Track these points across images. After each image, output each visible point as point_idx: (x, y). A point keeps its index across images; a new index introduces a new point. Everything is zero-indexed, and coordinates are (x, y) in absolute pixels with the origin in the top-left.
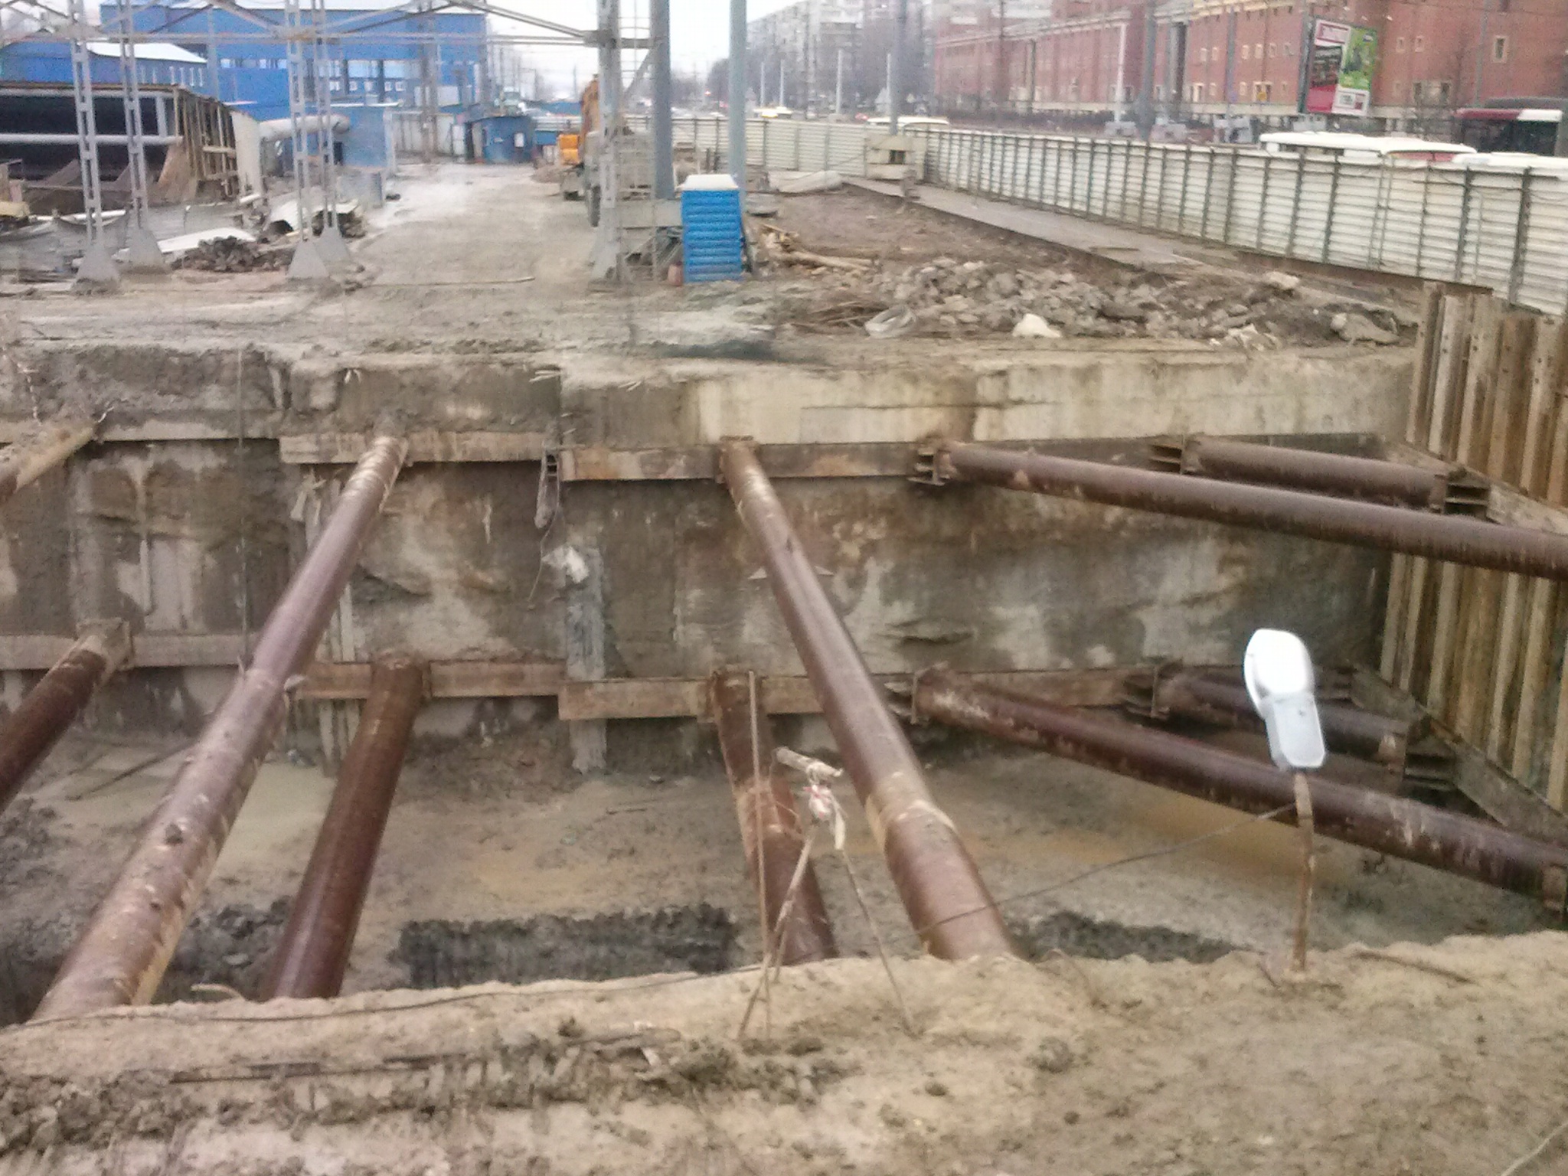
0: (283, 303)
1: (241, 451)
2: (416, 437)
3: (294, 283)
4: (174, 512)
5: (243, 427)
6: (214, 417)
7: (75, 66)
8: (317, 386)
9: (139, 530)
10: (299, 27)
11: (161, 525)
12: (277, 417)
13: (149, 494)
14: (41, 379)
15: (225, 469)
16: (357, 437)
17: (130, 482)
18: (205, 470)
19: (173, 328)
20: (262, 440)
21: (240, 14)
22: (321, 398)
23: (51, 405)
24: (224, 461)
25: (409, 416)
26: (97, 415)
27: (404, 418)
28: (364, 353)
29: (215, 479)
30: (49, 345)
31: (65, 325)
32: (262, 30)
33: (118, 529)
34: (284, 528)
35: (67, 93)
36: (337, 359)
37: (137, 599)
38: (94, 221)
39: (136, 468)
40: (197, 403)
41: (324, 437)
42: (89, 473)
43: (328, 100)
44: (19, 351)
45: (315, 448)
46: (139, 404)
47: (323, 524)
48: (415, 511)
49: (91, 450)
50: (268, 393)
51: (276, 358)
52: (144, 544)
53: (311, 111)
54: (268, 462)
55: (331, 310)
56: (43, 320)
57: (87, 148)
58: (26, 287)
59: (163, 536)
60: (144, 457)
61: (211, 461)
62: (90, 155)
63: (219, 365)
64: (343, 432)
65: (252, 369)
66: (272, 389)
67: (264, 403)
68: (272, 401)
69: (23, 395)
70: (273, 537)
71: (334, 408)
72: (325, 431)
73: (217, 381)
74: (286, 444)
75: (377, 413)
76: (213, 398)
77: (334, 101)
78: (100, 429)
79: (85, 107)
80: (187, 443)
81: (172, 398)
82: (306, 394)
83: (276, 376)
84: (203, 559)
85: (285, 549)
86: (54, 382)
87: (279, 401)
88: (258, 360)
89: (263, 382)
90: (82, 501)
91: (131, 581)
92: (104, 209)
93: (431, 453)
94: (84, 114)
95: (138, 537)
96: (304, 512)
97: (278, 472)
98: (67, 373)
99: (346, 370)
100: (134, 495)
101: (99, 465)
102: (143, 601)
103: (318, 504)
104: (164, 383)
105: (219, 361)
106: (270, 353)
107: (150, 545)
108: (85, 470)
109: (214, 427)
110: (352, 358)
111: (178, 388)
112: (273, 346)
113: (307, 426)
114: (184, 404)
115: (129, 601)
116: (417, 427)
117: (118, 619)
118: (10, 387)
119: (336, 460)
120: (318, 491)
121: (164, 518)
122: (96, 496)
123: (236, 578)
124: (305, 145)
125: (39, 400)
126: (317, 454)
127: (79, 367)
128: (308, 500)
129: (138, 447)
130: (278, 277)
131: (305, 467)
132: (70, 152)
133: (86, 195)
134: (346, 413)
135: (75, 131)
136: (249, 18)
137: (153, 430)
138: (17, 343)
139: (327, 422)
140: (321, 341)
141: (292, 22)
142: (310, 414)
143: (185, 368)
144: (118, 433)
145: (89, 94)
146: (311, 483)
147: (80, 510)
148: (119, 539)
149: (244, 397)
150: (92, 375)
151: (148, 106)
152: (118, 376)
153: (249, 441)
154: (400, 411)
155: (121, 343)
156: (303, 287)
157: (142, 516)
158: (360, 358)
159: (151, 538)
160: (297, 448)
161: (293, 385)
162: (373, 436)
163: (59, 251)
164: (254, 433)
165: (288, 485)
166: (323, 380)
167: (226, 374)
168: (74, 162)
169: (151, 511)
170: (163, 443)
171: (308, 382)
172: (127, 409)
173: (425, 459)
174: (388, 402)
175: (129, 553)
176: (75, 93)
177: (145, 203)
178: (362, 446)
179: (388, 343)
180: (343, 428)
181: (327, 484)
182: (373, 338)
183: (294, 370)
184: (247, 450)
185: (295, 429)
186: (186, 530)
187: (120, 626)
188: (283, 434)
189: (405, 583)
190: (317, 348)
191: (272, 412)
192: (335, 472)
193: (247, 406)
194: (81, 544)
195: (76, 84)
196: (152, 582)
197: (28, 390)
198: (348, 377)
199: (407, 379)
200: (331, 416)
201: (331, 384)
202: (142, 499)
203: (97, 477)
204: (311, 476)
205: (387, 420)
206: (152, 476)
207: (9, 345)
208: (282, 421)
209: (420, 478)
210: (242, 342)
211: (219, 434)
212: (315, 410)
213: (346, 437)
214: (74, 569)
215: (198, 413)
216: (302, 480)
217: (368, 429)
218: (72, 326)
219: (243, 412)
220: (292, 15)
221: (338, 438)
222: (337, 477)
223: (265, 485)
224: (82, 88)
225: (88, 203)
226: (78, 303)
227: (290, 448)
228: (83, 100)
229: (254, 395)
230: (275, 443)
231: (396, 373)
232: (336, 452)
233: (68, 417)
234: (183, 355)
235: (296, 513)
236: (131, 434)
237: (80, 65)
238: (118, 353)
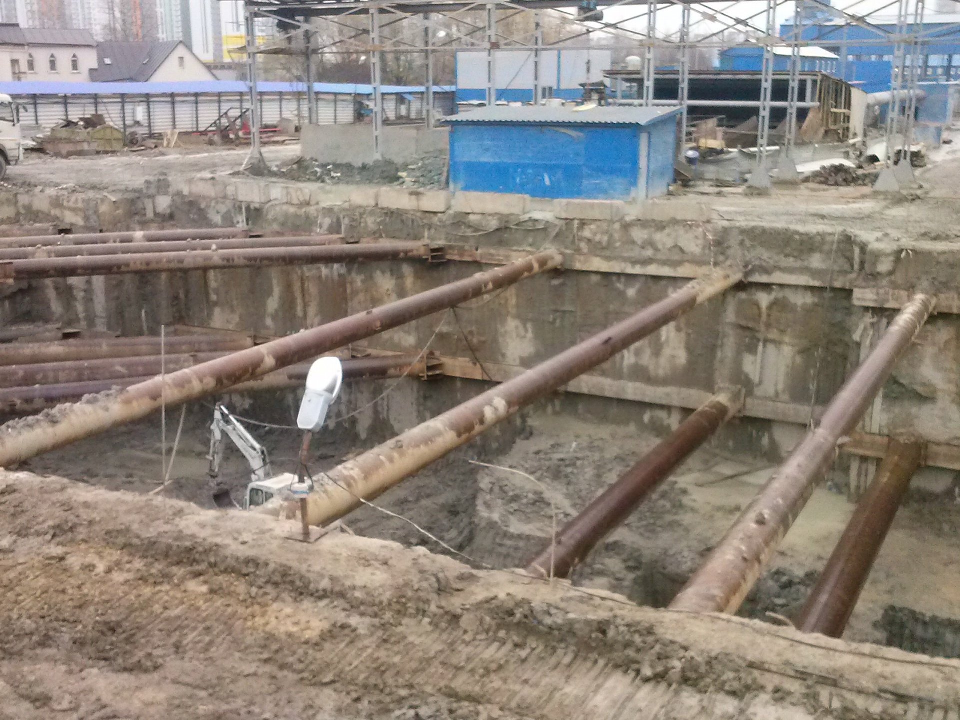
0: (868, 206)
1: (828, 295)
2: (942, 296)
3: (876, 194)
4: (782, 328)
5: (832, 280)
6: (814, 273)
7: (765, 61)
8: (883, 259)
9: (761, 336)
10: (905, 36)
11: (773, 335)
12: (854, 276)
13: (769, 316)
14: (719, 243)
15: (816, 305)
16: (904, 294)
17: (759, 308)
18: (805, 304)
19: (798, 217)
20: (843, 290)
21: (869, 28)
22: (884, 266)
23: (721, 258)
24: (816, 300)
25: (941, 283)
26: (746, 266)
27: (936, 283)
28: (917, 240)
29: (809, 311)
30: (726, 224)
31: (737, 213)
32: (883, 38)
33: (748, 334)
34: (847, 345)
35: (759, 77)
36: (898, 243)
37: (752, 376)
38: (761, 152)
39: (764, 299)
40: (806, 264)
41: (882, 291)
42: (737, 298)
43: (916, 79)
44: (709, 227)
45: (875, 297)
46: (772, 262)
47: (873, 346)
48: (934, 344)
49: (740, 287)
50: (850, 260)
51: (858, 240)
52: (761, 345)
53: (904, 87)
54: (845, 303)
55: (899, 212)
56: (725, 209)
57: (764, 109)
58: (717, 190)
59: (773, 341)
60: (770, 294)
61: (809, 299)
62: (765, 114)
63: (823, 242)
64: (894, 289)
65: (842, 246)
66: (853, 259)
67: (847, 267)
68: (852, 266)
69: (707, 252)
70: (839, 350)
71: (891, 273)
72: (883, 287)
73: (821, 252)
74: (857, 293)
75: (919, 279)
76: (816, 261)
77: (919, 81)
78: (747, 274)
79: (767, 85)
80: (796, 287)
81: (792, 259)
82: (874, 264)
83: (857, 251)
84: (794, 357)
85: (845, 358)
86: (726, 245)
87: (856, 267)
88: (848, 240)
89: (848, 254)
90: (730, 315)
91: (751, 366)
92: (769, 145)
93: (951, 307)
94: (766, 89)
95: (759, 340)
96: (862, 336)
97: (849, 310)
98: (734, 241)
99: (903, 250)
100: (760, 315)
101: (743, 296)
102: (755, 378)
103: (871, 333)
104: (788, 250)
105: (823, 239)
106: (856, 236)
107: (765, 346)
108: (734, 297)
109: (814, 279)
110: (907, 242)
111: (796, 254)
112: (858, 232)
113: (872, 283)
114: (799, 264)
115: (747, 377)
116: (944, 290)
117: (740, 387)
118: (701, 247)
119: (887, 306)
120: (873, 324)
121: (775, 331)
122: (738, 313)
123: (812, 372)
124: (897, 108)
125: (716, 255)
126: (876, 301)
127: (741, 238)
128: (865, 329)
129: (767, 287)
130: (867, 190)
131: (867, 309)
132: (754, 112)
133: (760, 137)
134: (899, 278)
135: (759, 100)
136: (874, 30)
137: (777, 278)
138: (709, 222)
139: (885, 282)
140: (889, 231)
141: (901, 32)
142: (875, 276)
143: (802, 242)
144: (758, 278)
145: (771, 78)
146: (869, 319)
147: (728, 321)
148: (747, 340)
149: (835, 262)
150: (748, 243)
151: (803, 84)
152: (762, 244)
153: (834, 289)
154: (934, 279)
155: (766, 224)
156: (882, 197)
157: (763, 328)
158: (914, 243)
159: (766, 341)
160: (864, 296)
161: (867, 257)
162: (914, 293)
163: (738, 169)
164: (838, 285)
165: (854, 319)
166: (888, 255)
167: (826, 248)
168: (755, 118)
169: (768, 326)
170: (782, 286)
171: (877, 256)
172: (764, 264)
173: (946, 311)
174: (927, 273)
175: (752, 350)
176: (763, 77)
177: (792, 142)
178: (906, 298)
179: (934, 235)
180: (895, 286)
181: (879, 322)
182: (923, 231)
183: (870, 247)
184: (832, 295)
185: (864, 284)
186: (787, 339)
187: (740, 391)
188: (856, 287)
189: (920, 389)
190: (887, 235)
191: (851, 273)
192: (885, 314)
193: (836, 268)
194: (726, 340)
195: (764, 71)
196: (762, 368)
197: (710, 249)
198: (904, 255)
199: (942, 259)
200: (888, 279)
201: (892, 258)
202: (764, 318)
203: (741, 303)
204: (870, 315)
205: (925, 284)
206: (773, 305)
207: (704, 223)
208: (856, 280)
209: (940, 323)
210: (839, 229)
211: (817, 284)
212: (879, 274)
213: (896, 292)
214: (719, 354)
215: (806, 270)
216: (863, 316)
217: (911, 289)
218: (740, 214)
219: (833, 272)
220: (901, 28)
221: (891, 292)
222: (888, 317)
223: (839, 317)
224: (767, 74)
225: (760, 141)
226: (745, 200)
227: (860, 296)
228: (766, 81)
229: (842, 261)
230: (850, 292)
231: (936, 255)
232: (888, 301)
233: (731, 266)
234: (801, 234)
235: (856, 337)
236: (764, 279)
237: (768, 60)
238: (764, 231)
